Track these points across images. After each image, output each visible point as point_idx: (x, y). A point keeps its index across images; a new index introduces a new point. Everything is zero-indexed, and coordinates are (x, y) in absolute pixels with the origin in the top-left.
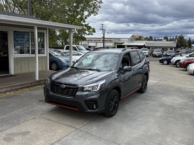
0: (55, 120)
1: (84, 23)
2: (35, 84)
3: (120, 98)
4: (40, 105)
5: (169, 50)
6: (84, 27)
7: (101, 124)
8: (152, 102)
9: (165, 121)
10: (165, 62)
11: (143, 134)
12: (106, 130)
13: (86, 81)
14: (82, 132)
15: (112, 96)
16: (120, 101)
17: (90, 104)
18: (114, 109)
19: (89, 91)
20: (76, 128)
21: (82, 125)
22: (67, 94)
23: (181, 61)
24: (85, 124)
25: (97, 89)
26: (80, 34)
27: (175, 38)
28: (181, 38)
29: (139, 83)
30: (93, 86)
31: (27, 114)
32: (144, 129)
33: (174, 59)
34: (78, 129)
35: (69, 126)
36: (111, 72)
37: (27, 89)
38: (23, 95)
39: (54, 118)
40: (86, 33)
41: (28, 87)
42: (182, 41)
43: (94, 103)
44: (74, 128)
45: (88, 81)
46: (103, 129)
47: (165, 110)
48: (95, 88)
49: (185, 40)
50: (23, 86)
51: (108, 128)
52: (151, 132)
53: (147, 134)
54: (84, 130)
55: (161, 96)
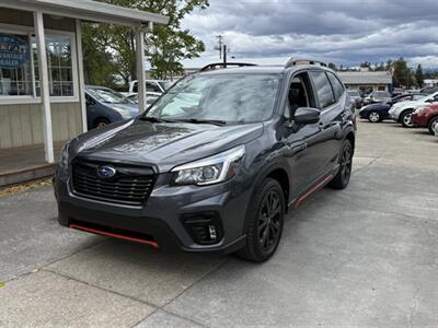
0: (88, 277)
1: (175, 30)
2: (45, 173)
3: (287, 203)
4: (51, 230)
5: (376, 91)
6: (178, 39)
7: (235, 288)
8: (373, 212)
9: (429, 268)
10: (374, 117)
11: (374, 317)
12: (252, 307)
13: (183, 152)
14: (173, 318)
15: (266, 198)
16: (286, 212)
17: (196, 225)
18: (271, 237)
19: (193, 183)
20: (153, 306)
21: (174, 294)
22: (123, 198)
23: (417, 111)
24: (185, 287)
25: (217, 178)
26: (167, 56)
27: (385, 65)
28: (401, 65)
29: (332, 161)
30: (205, 167)
31: (5, 261)
32: (373, 300)
33: (398, 108)
34: (161, 308)
35: (132, 298)
36: (259, 126)
37: (23, 188)
38: (9, 204)
39: (86, 271)
40: (183, 55)
41: (25, 182)
42: (403, 71)
43: (211, 223)
44: (147, 303)
45: (187, 153)
46: (241, 303)
47: (416, 236)
48: (213, 174)
49: (409, 70)
50: (11, 180)
51: (259, 302)
52: (397, 308)
53: (388, 317)
54: (181, 311)
55: (391, 194)
